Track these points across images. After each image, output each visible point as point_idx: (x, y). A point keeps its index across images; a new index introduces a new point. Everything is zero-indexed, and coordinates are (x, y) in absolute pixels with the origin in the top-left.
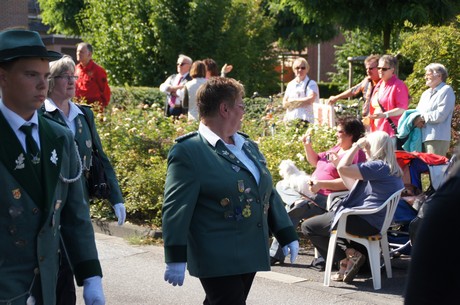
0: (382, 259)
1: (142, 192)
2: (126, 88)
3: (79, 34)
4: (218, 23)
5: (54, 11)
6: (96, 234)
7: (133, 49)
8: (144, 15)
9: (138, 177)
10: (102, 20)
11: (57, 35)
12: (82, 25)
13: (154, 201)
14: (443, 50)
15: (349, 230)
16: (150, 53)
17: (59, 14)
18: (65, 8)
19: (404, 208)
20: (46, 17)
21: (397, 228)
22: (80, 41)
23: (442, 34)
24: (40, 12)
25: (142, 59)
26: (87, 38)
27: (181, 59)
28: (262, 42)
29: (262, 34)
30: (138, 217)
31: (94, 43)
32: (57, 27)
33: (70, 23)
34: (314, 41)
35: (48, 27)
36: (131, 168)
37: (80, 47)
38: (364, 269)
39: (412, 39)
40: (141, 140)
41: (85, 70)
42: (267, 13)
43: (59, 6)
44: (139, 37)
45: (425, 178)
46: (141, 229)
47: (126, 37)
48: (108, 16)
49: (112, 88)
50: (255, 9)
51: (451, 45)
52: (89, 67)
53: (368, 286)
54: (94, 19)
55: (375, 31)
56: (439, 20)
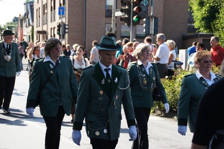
3: (212, 32)
5: (200, 22)
11: (201, 33)
12: (215, 28)
17: (203, 23)
18: (206, 19)
20: (196, 25)
22: (213, 35)
24: (194, 22)
26: (217, 34)
31: (220, 36)
32: (202, 29)
33: (208, 27)
35: (196, 29)
37: (212, 38)
41: (215, 50)
43: (203, 19)
54: (221, 24)
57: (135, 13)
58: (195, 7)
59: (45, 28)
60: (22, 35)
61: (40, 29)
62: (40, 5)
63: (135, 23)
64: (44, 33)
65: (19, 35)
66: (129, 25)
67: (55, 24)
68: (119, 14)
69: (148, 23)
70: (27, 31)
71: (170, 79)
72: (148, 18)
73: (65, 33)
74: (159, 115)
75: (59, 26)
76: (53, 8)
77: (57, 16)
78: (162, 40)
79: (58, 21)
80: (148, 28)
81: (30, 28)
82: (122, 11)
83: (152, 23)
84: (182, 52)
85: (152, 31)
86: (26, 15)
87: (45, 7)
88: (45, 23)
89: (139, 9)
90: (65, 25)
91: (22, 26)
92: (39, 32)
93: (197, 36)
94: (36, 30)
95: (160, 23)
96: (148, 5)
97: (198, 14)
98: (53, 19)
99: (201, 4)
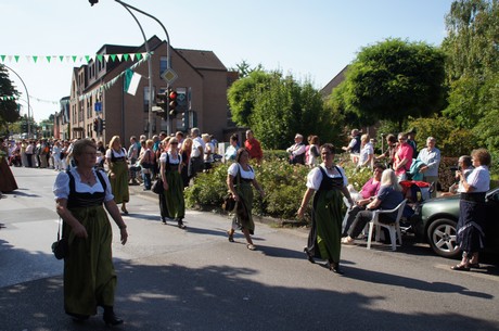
0: (397, 236)
1: (277, 202)
2: (271, 151)
4: (316, 118)
5: (238, 116)
6: (255, 223)
7: (274, 132)
8: (280, 116)
9: (275, 194)
10: (260, 119)
11: (239, 127)
12: (251, 122)
13: (282, 207)
14: (429, 130)
15: (380, 220)
16: (283, 133)
17: (240, 117)
18: (243, 114)
19: (407, 209)
20: (234, 119)
21: (405, 219)
23: (427, 122)
24: (232, 116)
25: (279, 137)
27: (298, 136)
28: (338, 128)
29: (339, 123)
30: (275, 214)
32: (240, 123)
33: (245, 121)
34: (365, 125)
35: (235, 123)
36: (271, 190)
38: (387, 240)
39: (413, 124)
40: (277, 176)
42: (342, 113)
43: (240, 113)
44: (278, 126)
45: (419, 194)
46: (276, 220)
47: (271, 127)
48: (262, 117)
49: (264, 151)
50: (335, 111)
51: (432, 127)
52: (253, 142)
53: (390, 249)
54: (256, 118)
55: (394, 121)
56: (426, 115)
57: (171, 108)
58: (232, 102)
59: (81, 125)
60: (58, 133)
61: (76, 126)
62: (77, 103)
63: (172, 117)
64: (81, 130)
65: (55, 133)
66: (166, 119)
67: (92, 121)
68: (155, 108)
69: (187, 117)
70: (63, 129)
71: (208, 173)
72: (187, 113)
73: (102, 129)
74: (197, 210)
75: (96, 123)
76: (90, 105)
77: (94, 112)
78: (197, 134)
79: (95, 117)
80: (187, 122)
81: (67, 125)
82: (158, 105)
83: (191, 117)
84: (222, 145)
85: (191, 125)
86: (62, 112)
87: (81, 103)
88: (82, 119)
89: (176, 104)
90: (102, 121)
91: (58, 124)
92: (75, 129)
93: (236, 130)
94: (72, 127)
95: (200, 118)
96: (186, 99)
97: (235, 108)
98: (90, 116)
99: (238, 99)
